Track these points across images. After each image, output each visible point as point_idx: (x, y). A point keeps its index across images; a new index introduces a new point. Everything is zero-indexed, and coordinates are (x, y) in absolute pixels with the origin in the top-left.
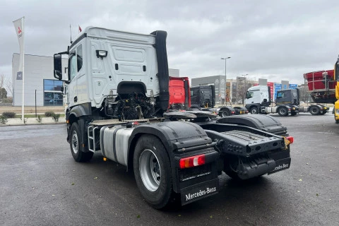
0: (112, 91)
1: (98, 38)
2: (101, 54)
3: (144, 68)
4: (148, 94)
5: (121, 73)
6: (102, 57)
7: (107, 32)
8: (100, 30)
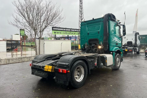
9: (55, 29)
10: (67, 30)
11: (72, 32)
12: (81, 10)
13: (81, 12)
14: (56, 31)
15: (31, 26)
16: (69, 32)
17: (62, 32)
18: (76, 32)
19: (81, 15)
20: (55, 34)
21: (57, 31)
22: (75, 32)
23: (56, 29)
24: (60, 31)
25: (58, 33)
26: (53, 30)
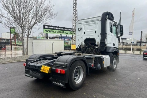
0: (82, 43)
1: (80, 24)
2: (79, 29)
3: (96, 32)
4: (96, 43)
5: (86, 35)
6: (80, 30)
7: (83, 20)
8: (81, 21)
9: (46, 27)
10: (60, 29)
11: (66, 31)
12: (75, 7)
13: (75, 9)
14: (47, 30)
15: (17, 22)
16: (62, 31)
17: (55, 31)
18: (70, 32)
19: (75, 12)
20: (47, 33)
21: (49, 30)
22: (68, 32)
23: (48, 27)
24: (52, 30)
25: (50, 32)
26: (44, 28)
